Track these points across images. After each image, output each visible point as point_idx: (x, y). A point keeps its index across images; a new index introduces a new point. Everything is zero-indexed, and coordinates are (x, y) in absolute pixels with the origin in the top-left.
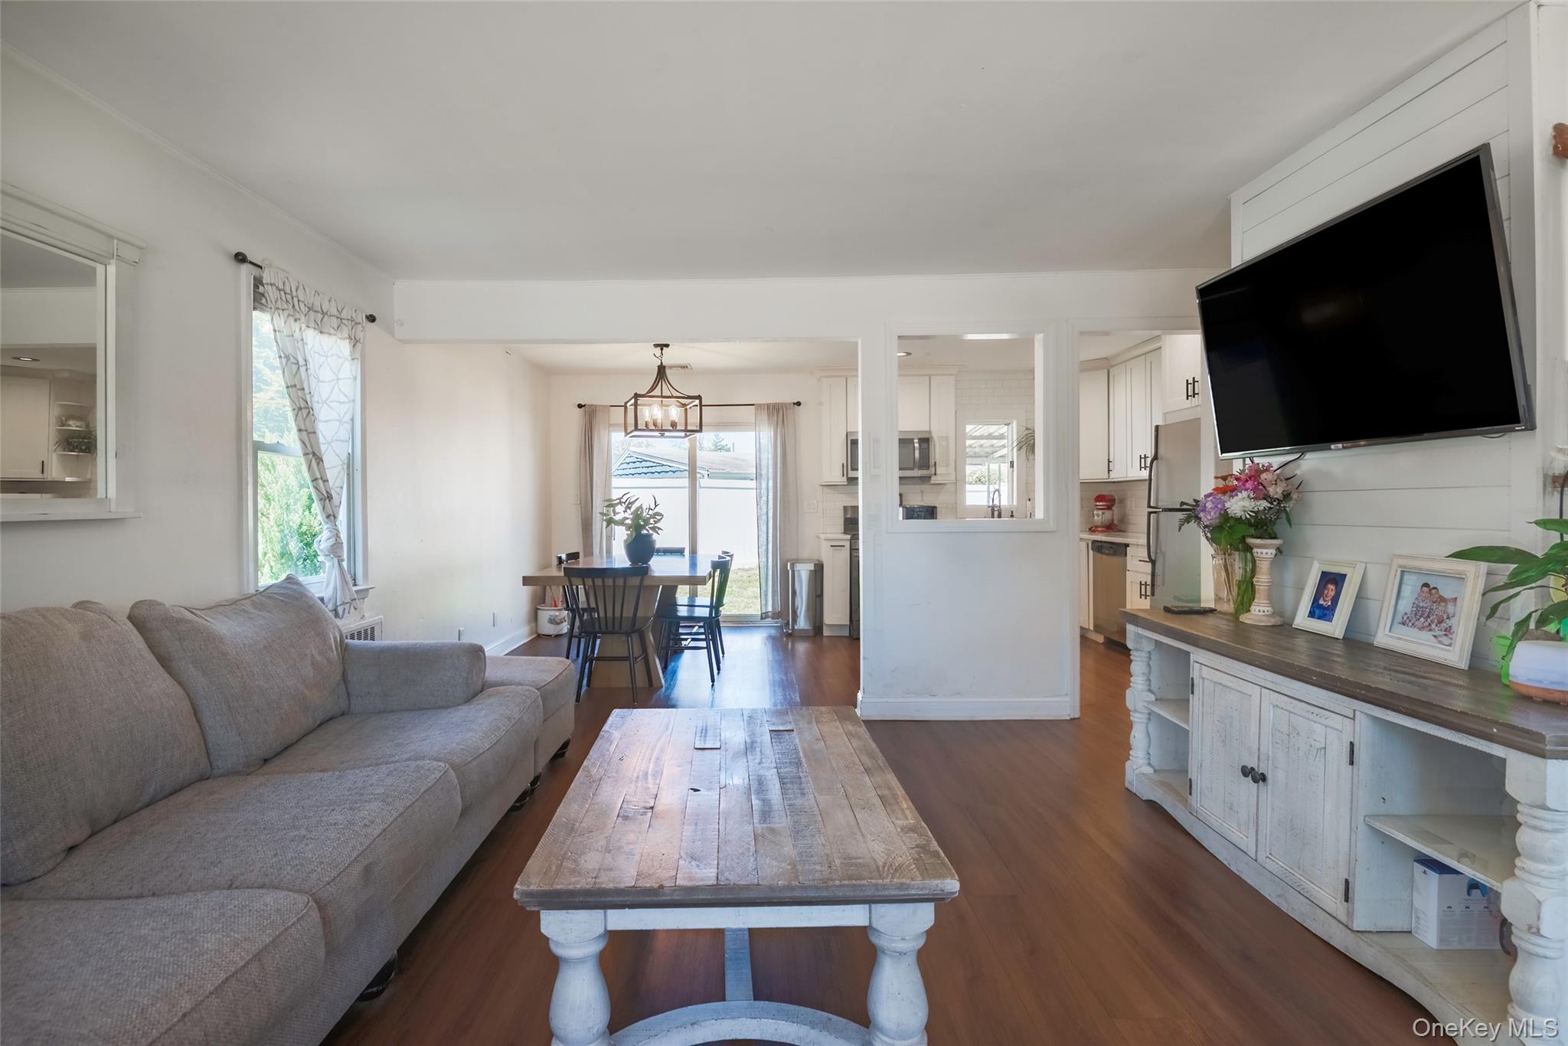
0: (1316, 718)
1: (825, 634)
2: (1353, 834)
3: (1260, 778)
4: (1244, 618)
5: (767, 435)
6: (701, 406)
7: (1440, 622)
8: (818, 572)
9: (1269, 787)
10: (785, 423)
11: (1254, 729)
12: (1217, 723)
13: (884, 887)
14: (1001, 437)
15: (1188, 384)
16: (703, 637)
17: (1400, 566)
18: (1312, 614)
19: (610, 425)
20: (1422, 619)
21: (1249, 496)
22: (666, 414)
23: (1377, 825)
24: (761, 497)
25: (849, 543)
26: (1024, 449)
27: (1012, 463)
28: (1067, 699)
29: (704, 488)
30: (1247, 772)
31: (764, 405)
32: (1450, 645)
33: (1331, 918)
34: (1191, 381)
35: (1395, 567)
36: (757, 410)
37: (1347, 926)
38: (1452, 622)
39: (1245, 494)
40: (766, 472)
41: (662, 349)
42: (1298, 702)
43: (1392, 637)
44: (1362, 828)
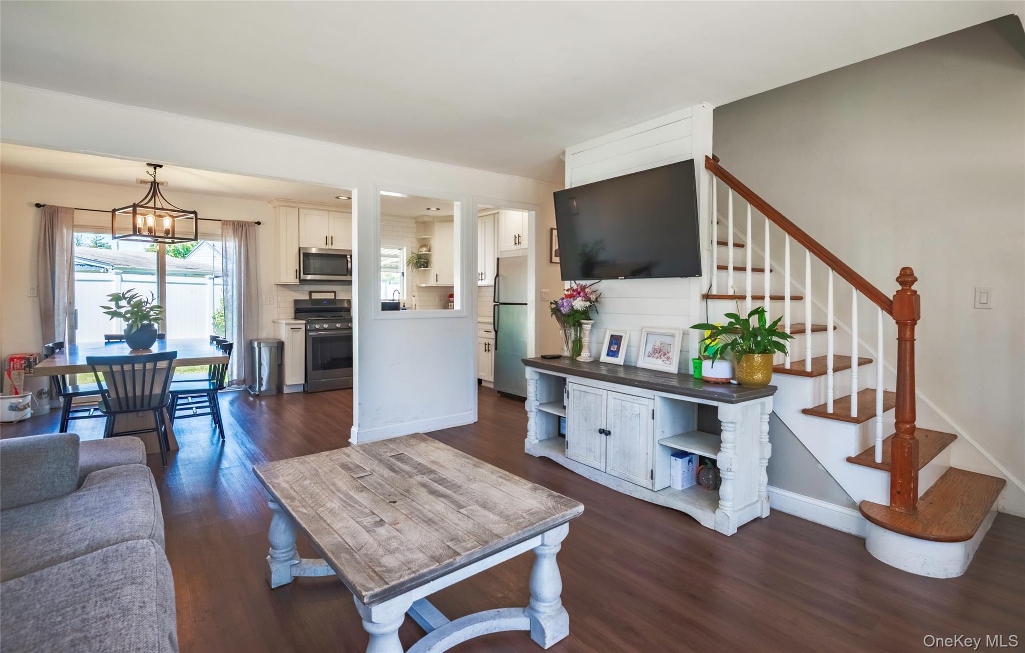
0: (635, 401)
1: (285, 392)
2: (654, 449)
3: (607, 433)
4: (579, 359)
5: (232, 245)
6: (196, 219)
7: (665, 355)
8: (279, 348)
9: (612, 436)
10: (248, 237)
11: (604, 410)
12: (582, 411)
13: (557, 519)
14: (396, 256)
15: (515, 237)
16: (207, 404)
17: (646, 332)
18: (608, 355)
19: (74, 226)
20: (657, 354)
21: (582, 300)
22: (158, 223)
23: (664, 443)
24: (227, 293)
25: (304, 326)
26: (411, 265)
27: (403, 273)
28: (472, 412)
29: (126, 281)
30: (602, 431)
31: (230, 221)
32: (670, 364)
33: (644, 489)
34: (517, 236)
35: (644, 331)
36: (223, 224)
37: (652, 490)
38: (670, 354)
39: (580, 299)
40: (232, 273)
41: (155, 169)
42: (627, 395)
43: (645, 362)
44: (658, 445)
